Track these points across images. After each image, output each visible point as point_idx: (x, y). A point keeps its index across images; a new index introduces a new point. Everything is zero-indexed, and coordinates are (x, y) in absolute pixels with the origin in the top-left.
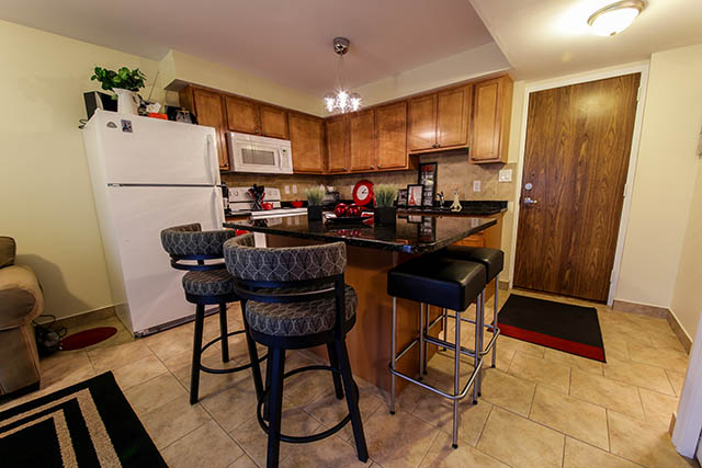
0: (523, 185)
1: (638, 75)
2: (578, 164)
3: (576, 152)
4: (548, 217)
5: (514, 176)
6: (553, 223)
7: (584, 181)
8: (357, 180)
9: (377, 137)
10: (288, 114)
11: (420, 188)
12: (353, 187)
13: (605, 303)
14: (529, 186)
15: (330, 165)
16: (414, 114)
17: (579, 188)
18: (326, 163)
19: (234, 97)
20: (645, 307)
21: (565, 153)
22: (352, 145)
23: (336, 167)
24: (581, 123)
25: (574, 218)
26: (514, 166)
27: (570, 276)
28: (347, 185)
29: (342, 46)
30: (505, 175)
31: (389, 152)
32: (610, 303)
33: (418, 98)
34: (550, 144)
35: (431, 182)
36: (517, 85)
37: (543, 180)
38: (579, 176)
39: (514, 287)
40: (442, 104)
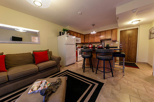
0: (120, 44)
1: (138, 28)
2: (129, 41)
3: (129, 39)
4: (125, 49)
5: (118, 43)
6: (125, 50)
7: (130, 43)
8: (89, 44)
9: (94, 37)
10: (80, 34)
11: (102, 45)
12: (88, 45)
13: (136, 62)
14: (121, 44)
15: (85, 42)
16: (101, 34)
17: (129, 44)
18: (84, 41)
19: (75, 32)
20: (143, 63)
21: (127, 39)
22: (90, 39)
23: (86, 42)
24: (129, 35)
25: (129, 49)
26: (118, 41)
27: (129, 58)
28: (87, 45)
29: (93, 25)
30: (117, 43)
31: (97, 40)
32: (137, 62)
33: (102, 32)
34: (124, 38)
35: (103, 44)
36: (118, 30)
37: (123, 43)
38: (129, 43)
39: (119, 61)
40: (106, 32)
